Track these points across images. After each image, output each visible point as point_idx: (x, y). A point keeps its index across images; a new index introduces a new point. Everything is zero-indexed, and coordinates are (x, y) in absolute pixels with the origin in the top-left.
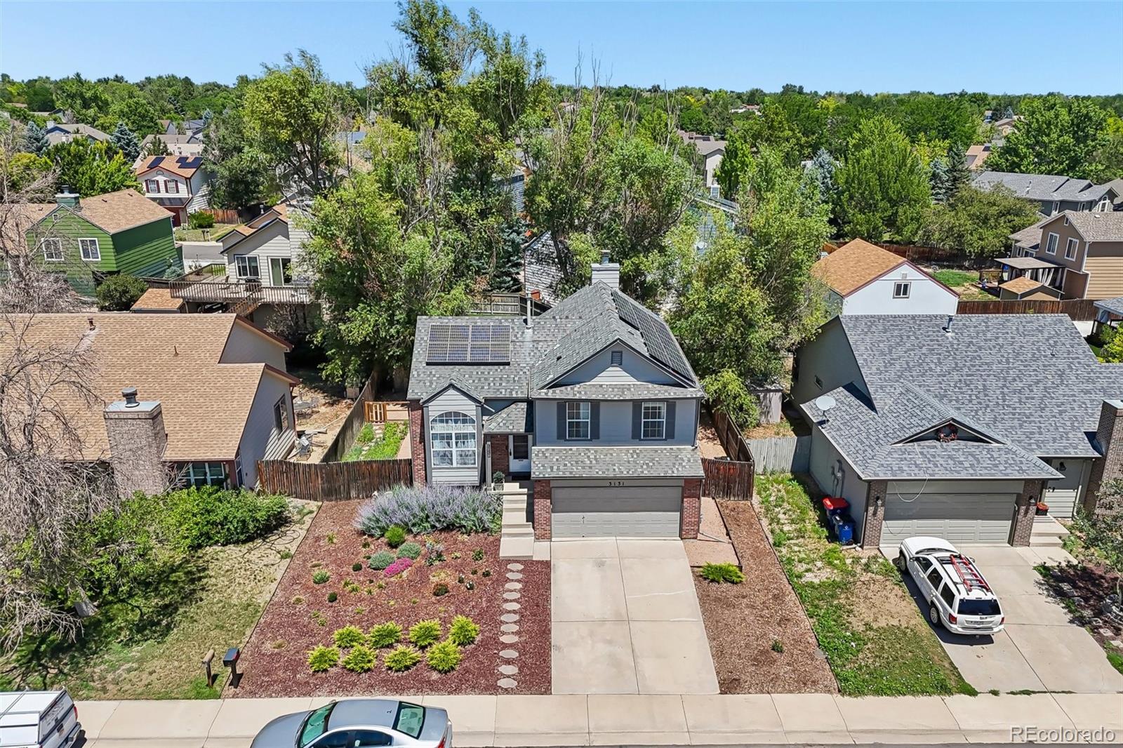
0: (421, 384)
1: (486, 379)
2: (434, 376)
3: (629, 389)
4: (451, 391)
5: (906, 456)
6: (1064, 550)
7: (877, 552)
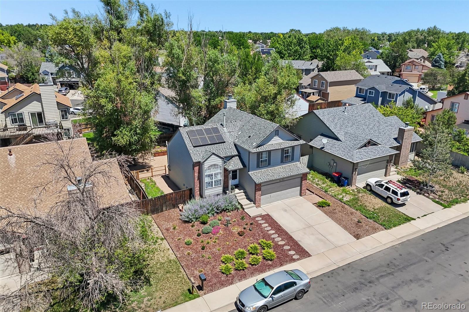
0: (196, 155)
1: (219, 149)
2: (199, 151)
3: (282, 144)
4: (213, 156)
5: (361, 153)
6: (398, 175)
7: (356, 187)
